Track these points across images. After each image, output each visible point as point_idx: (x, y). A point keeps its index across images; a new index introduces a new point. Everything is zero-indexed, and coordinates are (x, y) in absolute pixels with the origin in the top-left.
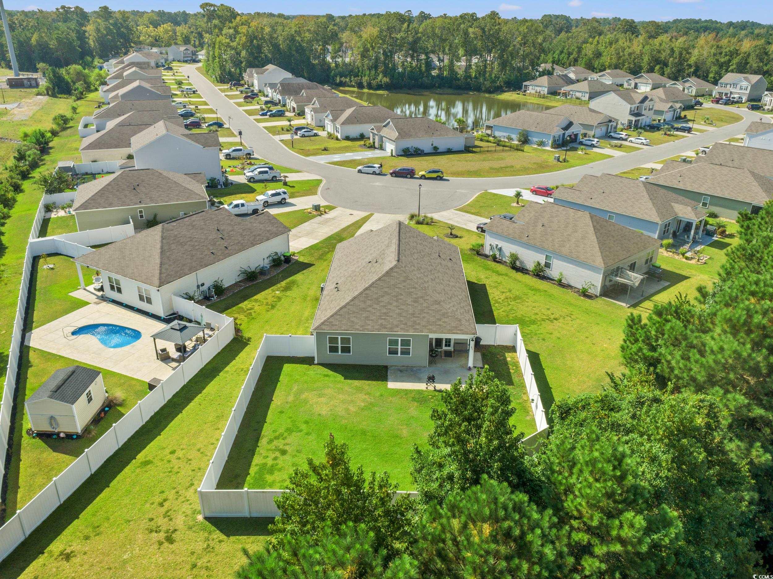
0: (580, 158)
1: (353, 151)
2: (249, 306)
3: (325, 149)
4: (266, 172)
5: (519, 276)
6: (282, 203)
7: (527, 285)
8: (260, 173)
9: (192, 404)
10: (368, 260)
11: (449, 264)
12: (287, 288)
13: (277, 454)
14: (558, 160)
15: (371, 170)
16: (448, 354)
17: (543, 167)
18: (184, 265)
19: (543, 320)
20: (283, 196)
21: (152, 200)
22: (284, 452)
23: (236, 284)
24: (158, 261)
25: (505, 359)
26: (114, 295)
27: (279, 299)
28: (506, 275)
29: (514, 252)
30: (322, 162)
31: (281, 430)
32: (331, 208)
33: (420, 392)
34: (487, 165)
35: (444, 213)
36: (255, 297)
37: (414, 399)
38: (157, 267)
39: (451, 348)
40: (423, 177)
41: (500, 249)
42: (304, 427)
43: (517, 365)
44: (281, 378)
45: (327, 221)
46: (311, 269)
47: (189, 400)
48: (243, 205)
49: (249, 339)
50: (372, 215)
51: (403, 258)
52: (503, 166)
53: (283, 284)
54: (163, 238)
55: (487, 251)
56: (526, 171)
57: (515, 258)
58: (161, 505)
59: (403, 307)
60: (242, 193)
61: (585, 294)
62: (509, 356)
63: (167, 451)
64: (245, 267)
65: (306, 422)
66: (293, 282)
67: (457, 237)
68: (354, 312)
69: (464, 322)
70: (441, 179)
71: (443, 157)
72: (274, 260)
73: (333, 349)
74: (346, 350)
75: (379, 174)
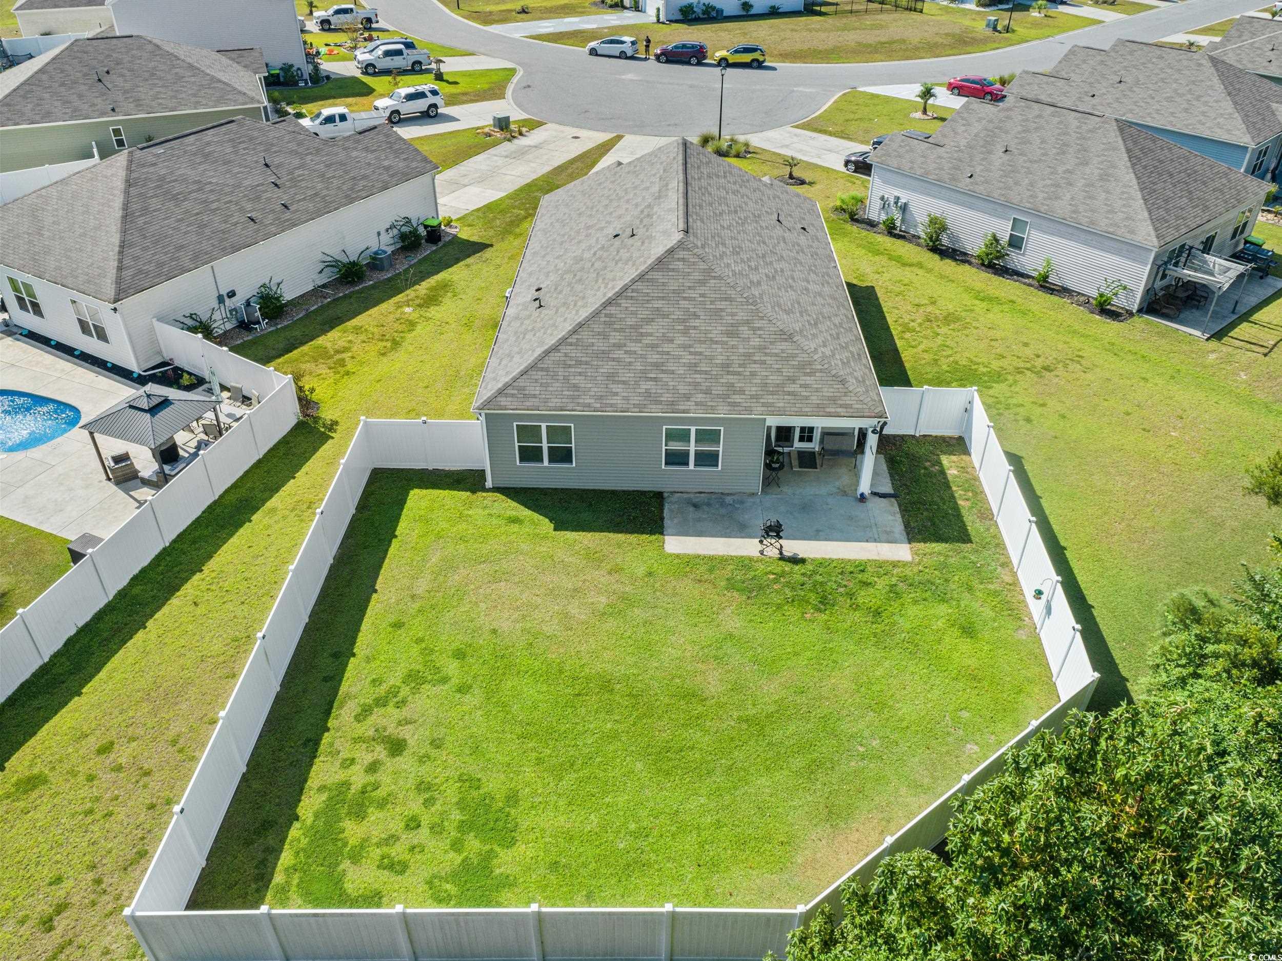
0: (1035, 24)
1: (582, 13)
2: (342, 343)
3: (524, 11)
4: (399, 53)
5: (948, 266)
6: (429, 115)
7: (968, 289)
8: (387, 54)
9: (175, 601)
10: (611, 231)
11: (803, 240)
12: (431, 300)
13: (381, 752)
14: (995, 29)
15: (616, 49)
16: (808, 460)
17: (965, 43)
18: (181, 247)
19: (1019, 371)
20: (431, 99)
21: (139, 104)
22: (397, 747)
23: (317, 292)
24: (116, 239)
25: (943, 472)
27: (412, 325)
28: (920, 265)
29: (936, 213)
30: (517, 36)
31: (394, 679)
32: (534, 125)
33: (745, 563)
34: (851, 38)
35: (771, 134)
36: (355, 322)
37: (731, 585)
38: (113, 255)
39: (814, 446)
40: (724, 63)
41: (904, 208)
42: (452, 668)
43: (974, 486)
44: (402, 527)
45: (522, 153)
46: (488, 253)
47: (168, 589)
48: (343, 118)
49: (334, 424)
50: (619, 138)
51: (696, 225)
52: (883, 40)
53: (423, 288)
54: (129, 183)
55: (874, 212)
56: (933, 49)
57: (939, 226)
59: (699, 348)
60: (347, 96)
61: (1106, 309)
62: (950, 463)
64: (336, 253)
66: (445, 286)
67: (803, 182)
68: (579, 363)
69: (852, 384)
70: (757, 65)
71: (761, 22)
72: (403, 237)
73: (530, 455)
74: (562, 455)
75: (632, 58)
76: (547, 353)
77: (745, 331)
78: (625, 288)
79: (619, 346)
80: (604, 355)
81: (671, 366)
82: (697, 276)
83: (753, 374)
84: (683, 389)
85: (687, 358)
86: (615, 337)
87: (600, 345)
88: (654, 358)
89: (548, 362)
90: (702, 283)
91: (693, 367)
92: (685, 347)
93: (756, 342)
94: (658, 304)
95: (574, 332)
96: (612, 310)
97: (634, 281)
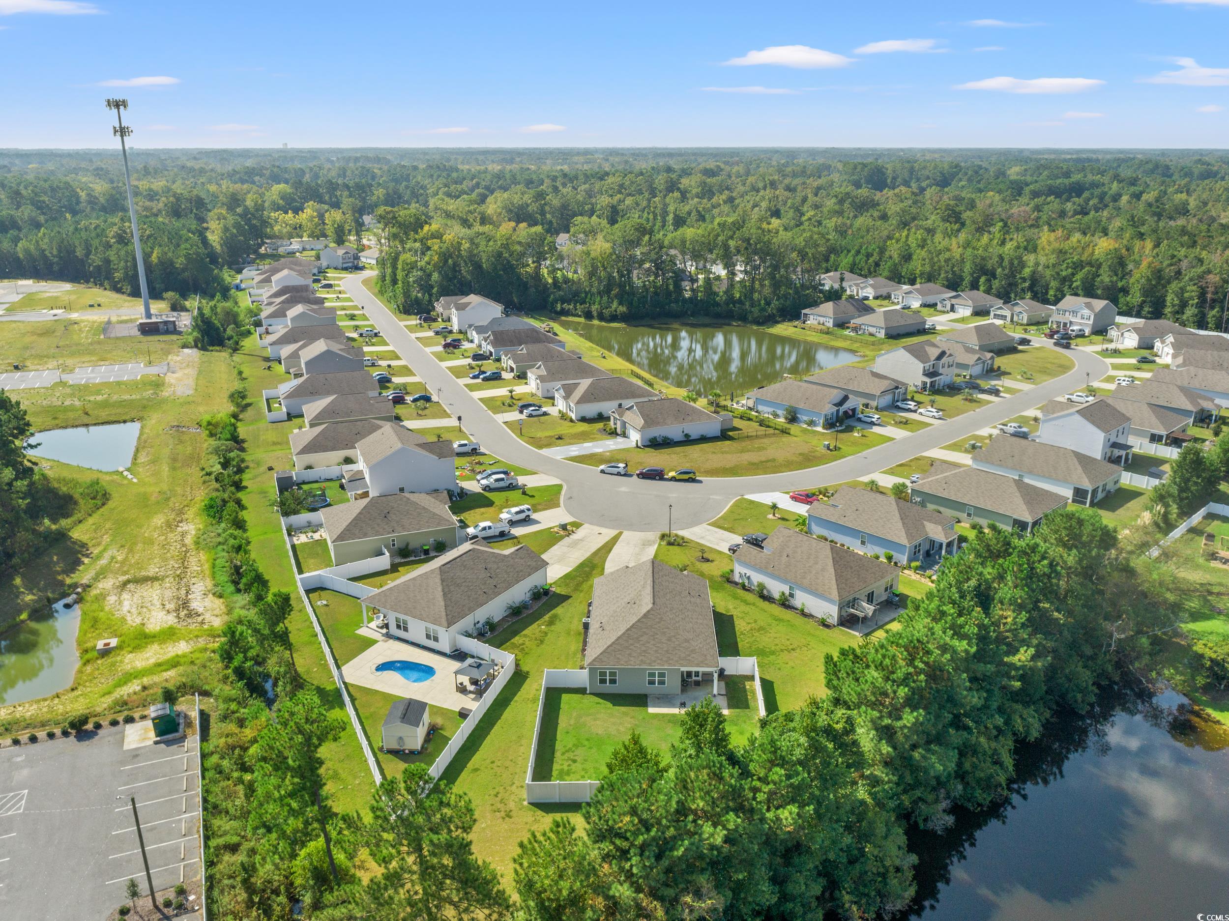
0: (855, 443)
1: (593, 439)
2: (521, 642)
3: (560, 438)
4: (502, 479)
5: (766, 605)
7: (772, 615)
8: (497, 480)
9: (496, 727)
10: (626, 600)
12: (551, 623)
14: (828, 448)
15: (615, 470)
16: (697, 683)
17: (809, 460)
18: (463, 607)
19: (782, 651)
20: (527, 513)
21: (404, 529)
22: (575, 761)
23: (503, 619)
24: (443, 603)
25: (744, 687)
26: (401, 634)
27: (546, 634)
28: (754, 604)
29: (760, 581)
30: (558, 458)
32: (577, 525)
33: (674, 715)
34: (747, 457)
35: (696, 529)
36: (524, 633)
37: (669, 721)
38: (443, 609)
39: (700, 678)
40: (673, 479)
41: (749, 578)
43: (754, 692)
44: (562, 705)
45: (575, 544)
46: (570, 601)
47: (493, 725)
48: (490, 528)
49: (528, 673)
50: (621, 533)
51: (657, 600)
52: (763, 459)
53: (546, 618)
54: (443, 581)
55: (737, 578)
56: (789, 466)
57: (762, 587)
58: (496, 796)
59: (658, 645)
60: (481, 507)
61: (825, 625)
62: (748, 685)
63: (488, 761)
64: (510, 603)
65: (588, 740)
66: (555, 616)
67: (708, 560)
68: (619, 650)
70: (693, 480)
71: (696, 447)
72: (534, 594)
73: (603, 681)
74: (613, 681)
75: (625, 475)
76: (608, 647)
77: (673, 639)
78: (634, 625)
79: (632, 645)
80: (627, 648)
81: (649, 651)
82: (658, 620)
83: (676, 654)
84: (653, 659)
85: (654, 649)
87: (626, 644)
88: (644, 649)
89: (609, 650)
90: (659, 623)
91: (656, 652)
92: (654, 645)
93: (677, 643)
94: (645, 630)
95: (617, 640)
96: (630, 632)
97: (636, 622)
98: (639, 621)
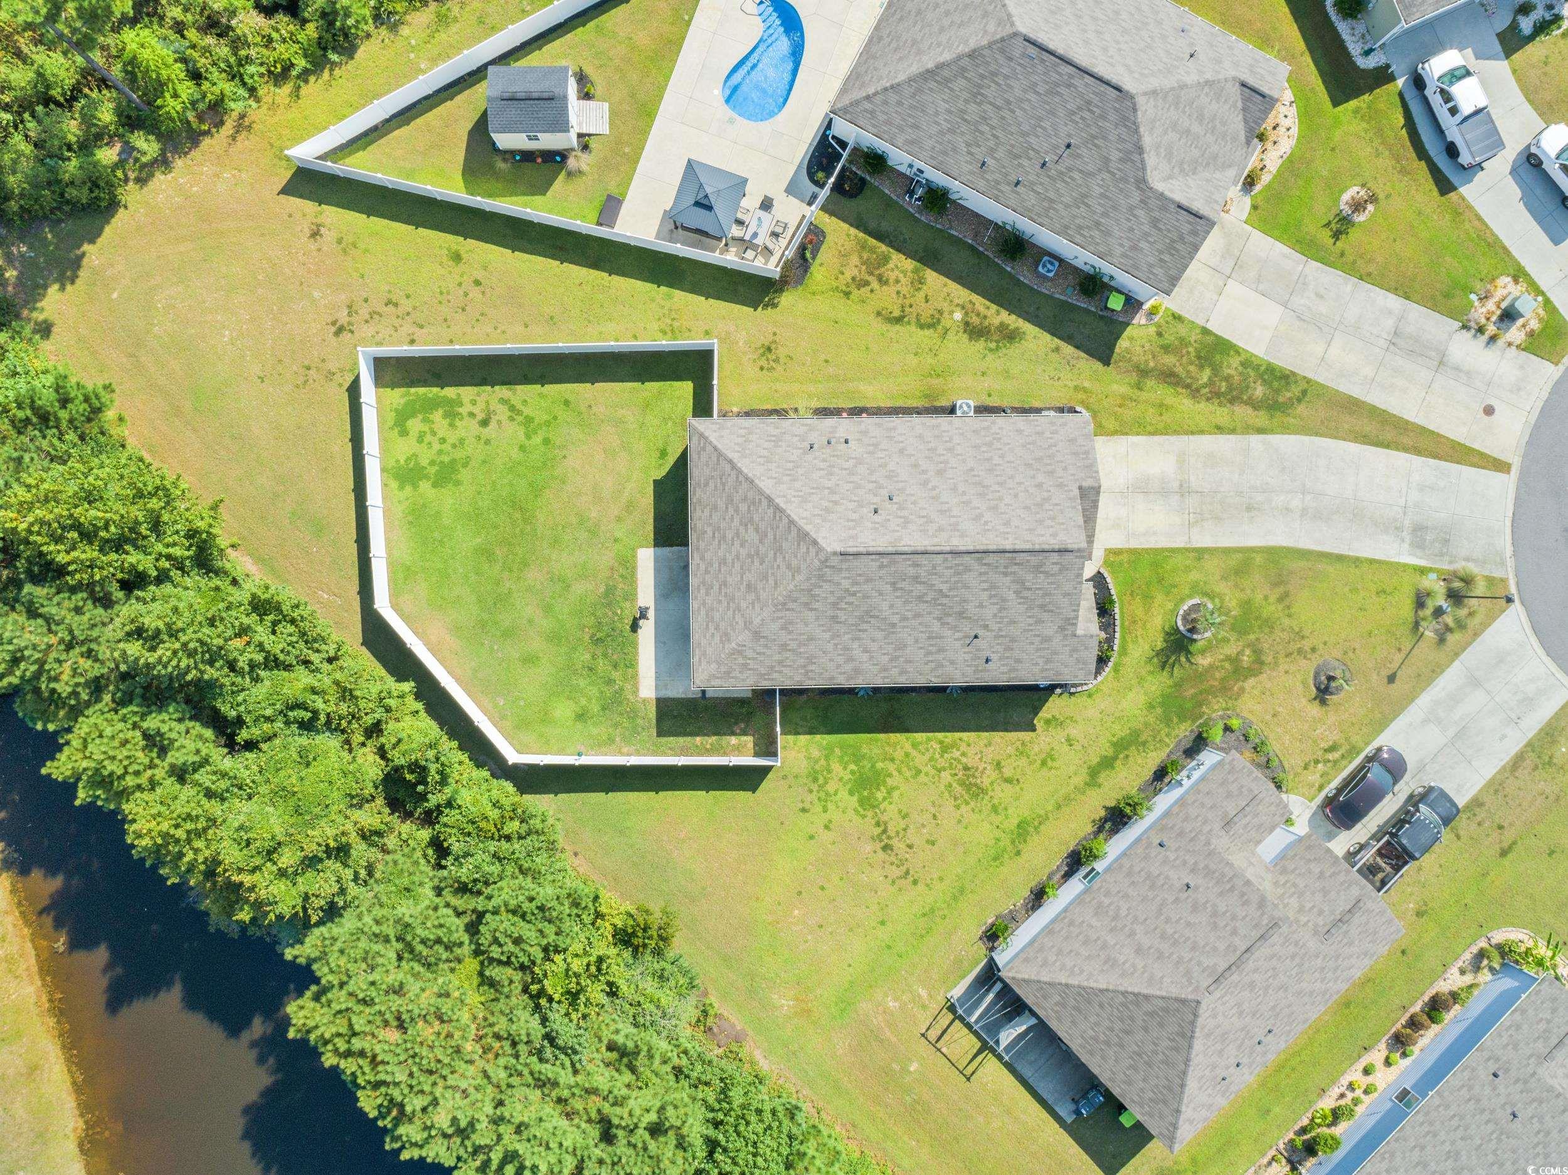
2: (895, 273)
28: (1092, 784)
31: (528, 412)
32: (1544, 348)
42: (537, 439)
49: (775, 306)
53: (1004, 317)
54: (973, 55)
58: (388, 302)
59: (737, 565)
61: (992, 936)
63: (480, 275)
68: (724, 485)
76: (730, 462)
77: (751, 597)
78: (782, 511)
79: (737, 511)
80: (730, 500)
81: (723, 546)
82: (794, 563)
83: (720, 602)
84: (708, 556)
85: (729, 558)
86: (743, 507)
87: (737, 498)
88: (729, 535)
89: (723, 463)
90: (789, 567)
91: (723, 562)
92: (738, 557)
93: (743, 605)
94: (770, 536)
95: (747, 479)
96: (765, 503)
97: (788, 516)
98: (792, 522)
